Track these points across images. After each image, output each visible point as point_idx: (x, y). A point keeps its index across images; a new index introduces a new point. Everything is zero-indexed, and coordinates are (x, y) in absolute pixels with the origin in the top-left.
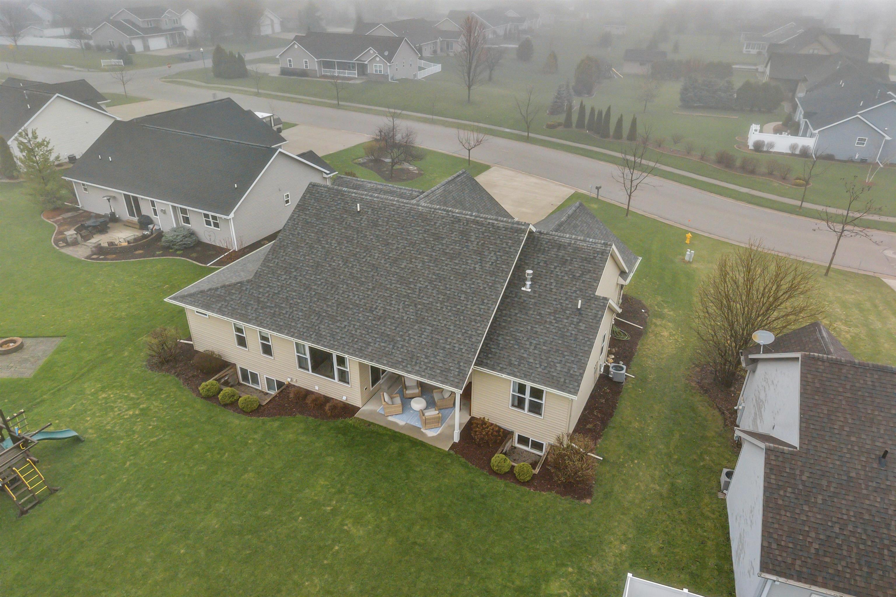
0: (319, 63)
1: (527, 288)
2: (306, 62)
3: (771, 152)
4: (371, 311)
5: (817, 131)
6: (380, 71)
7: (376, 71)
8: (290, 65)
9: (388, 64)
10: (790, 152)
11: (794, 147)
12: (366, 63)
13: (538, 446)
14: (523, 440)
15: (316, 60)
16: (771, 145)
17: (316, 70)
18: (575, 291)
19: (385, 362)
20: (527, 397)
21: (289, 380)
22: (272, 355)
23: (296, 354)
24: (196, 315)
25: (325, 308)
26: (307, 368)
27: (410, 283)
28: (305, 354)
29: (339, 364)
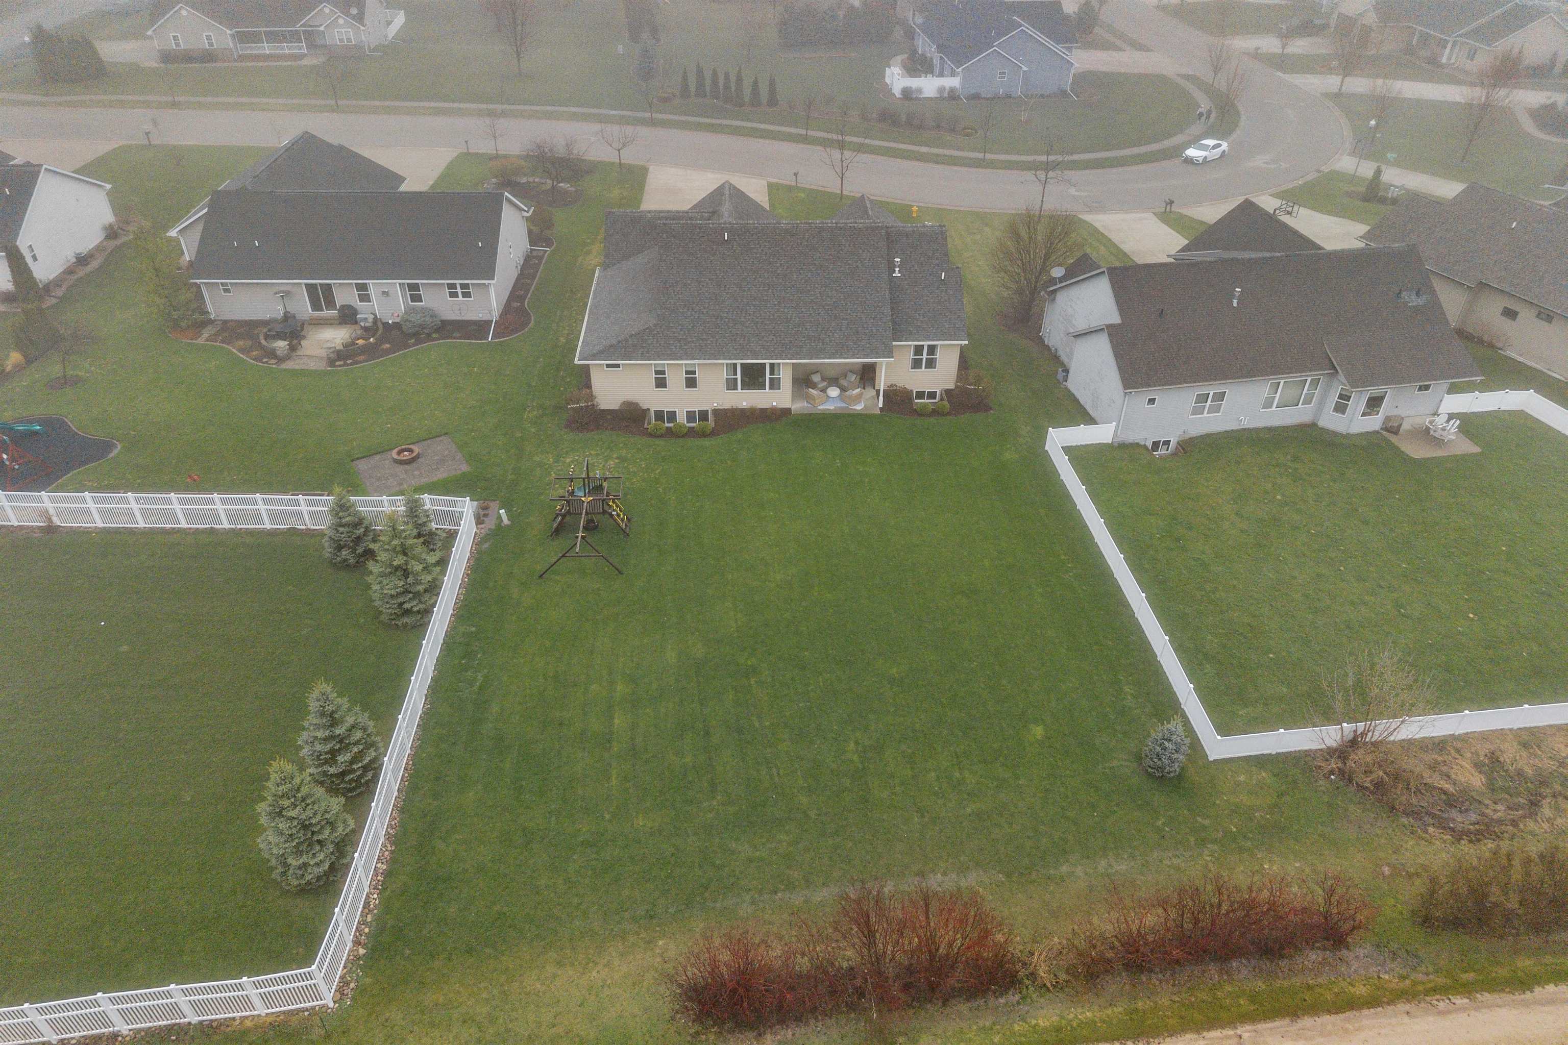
0: (233, 36)
1: (897, 274)
2: (208, 37)
3: (920, 99)
4: (788, 321)
5: (960, 69)
6: (349, 40)
7: (341, 40)
8: (178, 45)
9: (362, 28)
10: (939, 96)
11: (941, 90)
12: (322, 28)
13: (932, 395)
14: (920, 395)
15: (229, 32)
16: (919, 90)
17: (231, 49)
18: (934, 267)
19: (822, 357)
20: (925, 356)
21: (715, 405)
22: (696, 387)
23: (725, 377)
24: (606, 369)
25: (745, 329)
26: (735, 388)
27: (809, 291)
28: (735, 374)
29: (772, 373)
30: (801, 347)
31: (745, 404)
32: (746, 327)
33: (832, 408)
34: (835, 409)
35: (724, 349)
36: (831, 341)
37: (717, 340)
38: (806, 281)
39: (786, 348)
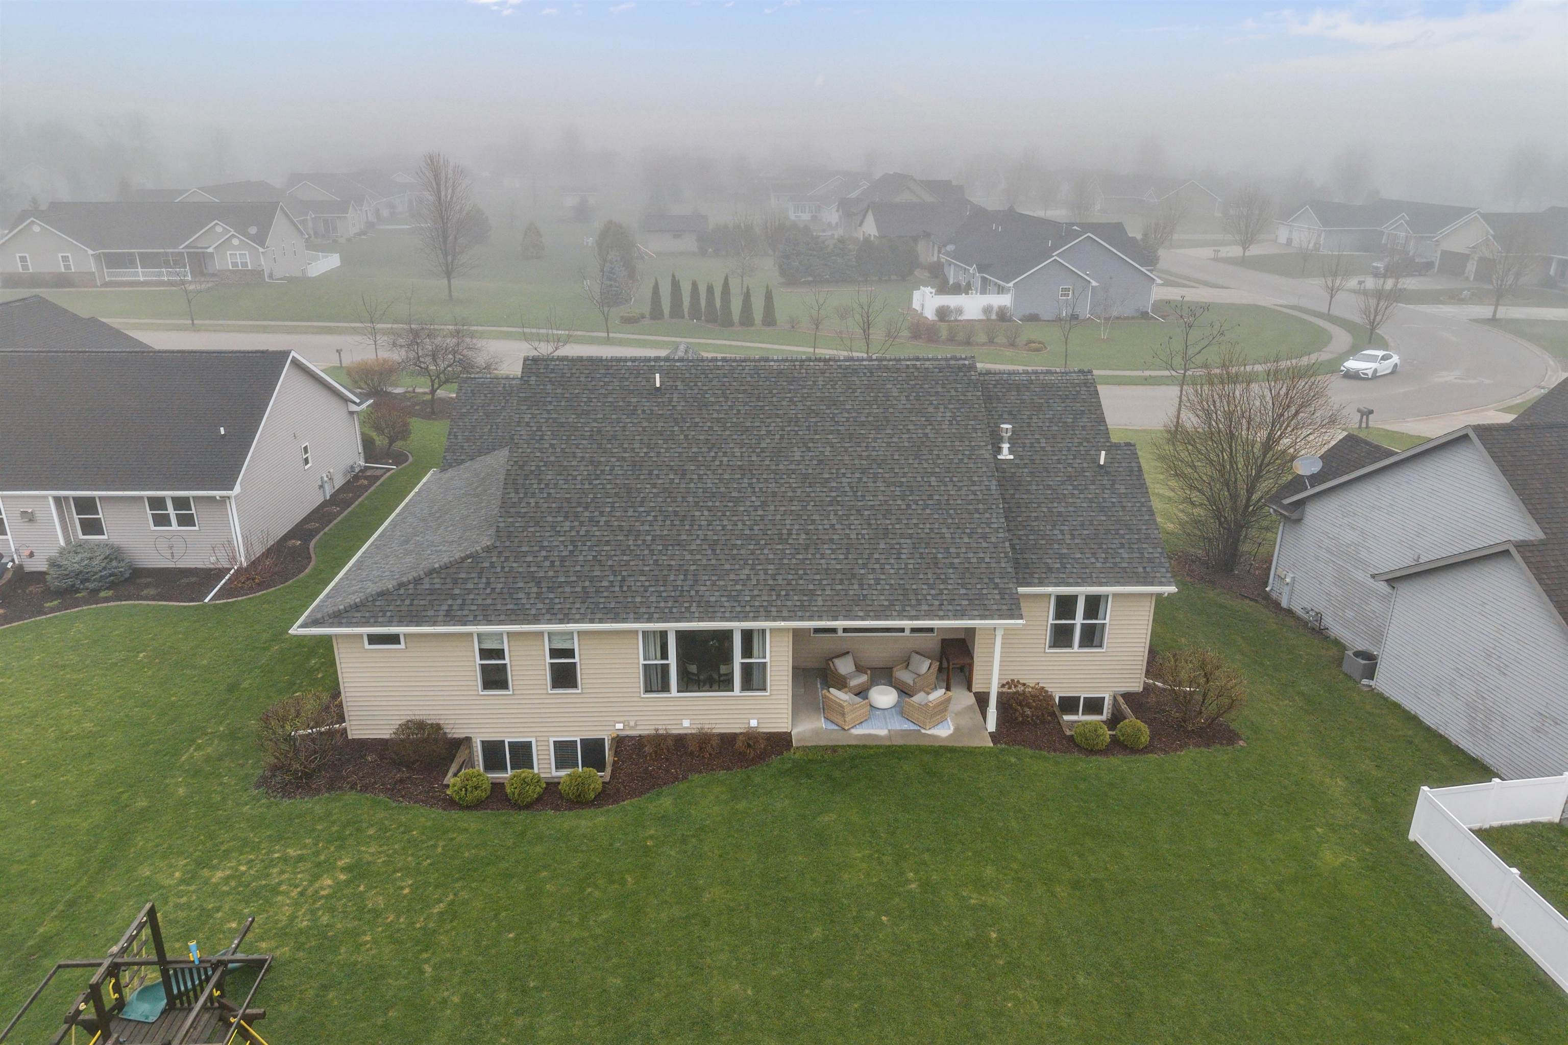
0: (97, 258)
1: (1005, 454)
2: (65, 259)
3: (960, 321)
4: (782, 540)
5: (1011, 284)
6: (245, 264)
7: (235, 264)
8: (25, 267)
9: (261, 250)
10: (984, 318)
11: (987, 310)
12: (210, 250)
13: (1094, 705)
14: (1069, 704)
15: (90, 252)
16: (960, 311)
17: (94, 273)
19: (861, 614)
20: (1079, 620)
21: (620, 726)
22: (575, 686)
23: (642, 662)
24: (367, 646)
25: (688, 557)
26: (665, 688)
27: (827, 481)
28: (664, 655)
29: (747, 651)
30: (812, 593)
31: (686, 723)
32: (691, 552)
33: (883, 732)
34: (889, 737)
35: (638, 599)
36: (878, 581)
37: (623, 580)
38: (820, 462)
39: (778, 595)
